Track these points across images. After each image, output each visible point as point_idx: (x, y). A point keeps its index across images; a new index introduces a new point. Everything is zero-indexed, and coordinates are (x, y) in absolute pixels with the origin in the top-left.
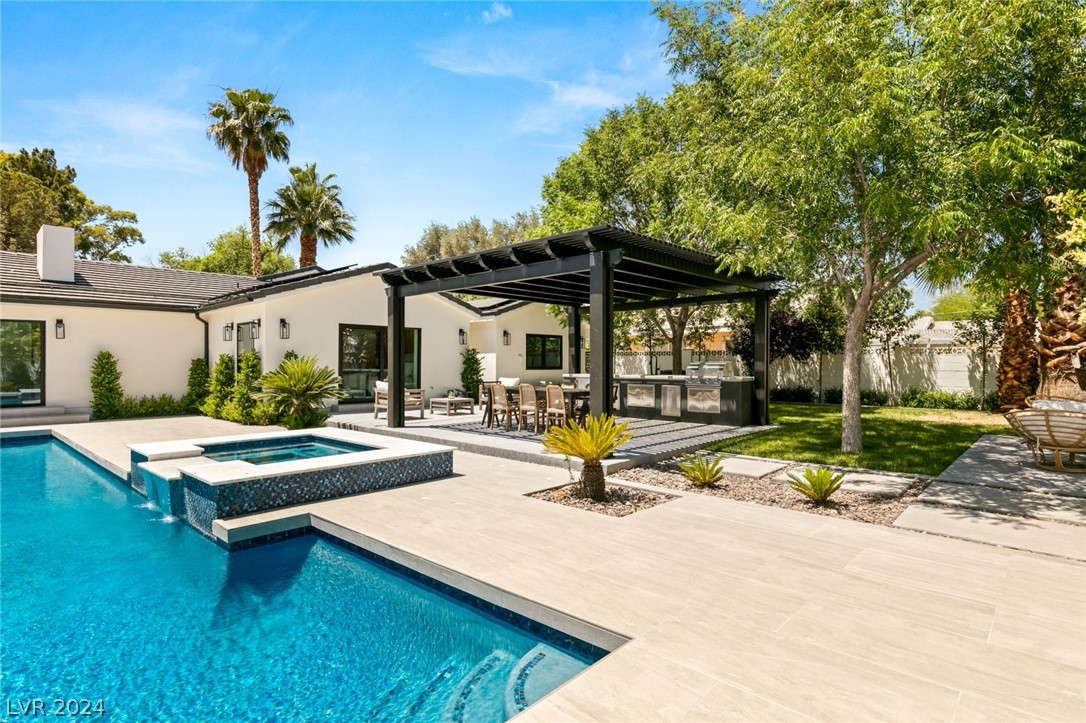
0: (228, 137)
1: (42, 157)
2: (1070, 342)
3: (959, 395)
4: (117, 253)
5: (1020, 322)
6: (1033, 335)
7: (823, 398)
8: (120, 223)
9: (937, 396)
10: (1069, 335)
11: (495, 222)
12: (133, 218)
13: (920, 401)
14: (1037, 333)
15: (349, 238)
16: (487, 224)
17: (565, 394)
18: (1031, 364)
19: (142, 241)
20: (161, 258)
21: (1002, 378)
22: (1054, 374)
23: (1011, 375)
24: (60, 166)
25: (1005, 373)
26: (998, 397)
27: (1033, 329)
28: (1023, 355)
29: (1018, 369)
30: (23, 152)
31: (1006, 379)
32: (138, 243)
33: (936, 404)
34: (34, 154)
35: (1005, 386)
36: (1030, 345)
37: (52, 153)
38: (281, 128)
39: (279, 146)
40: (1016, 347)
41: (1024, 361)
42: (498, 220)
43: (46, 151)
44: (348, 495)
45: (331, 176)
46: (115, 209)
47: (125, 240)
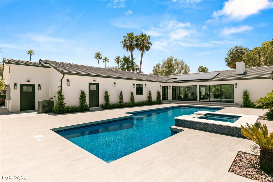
44: (204, 131)
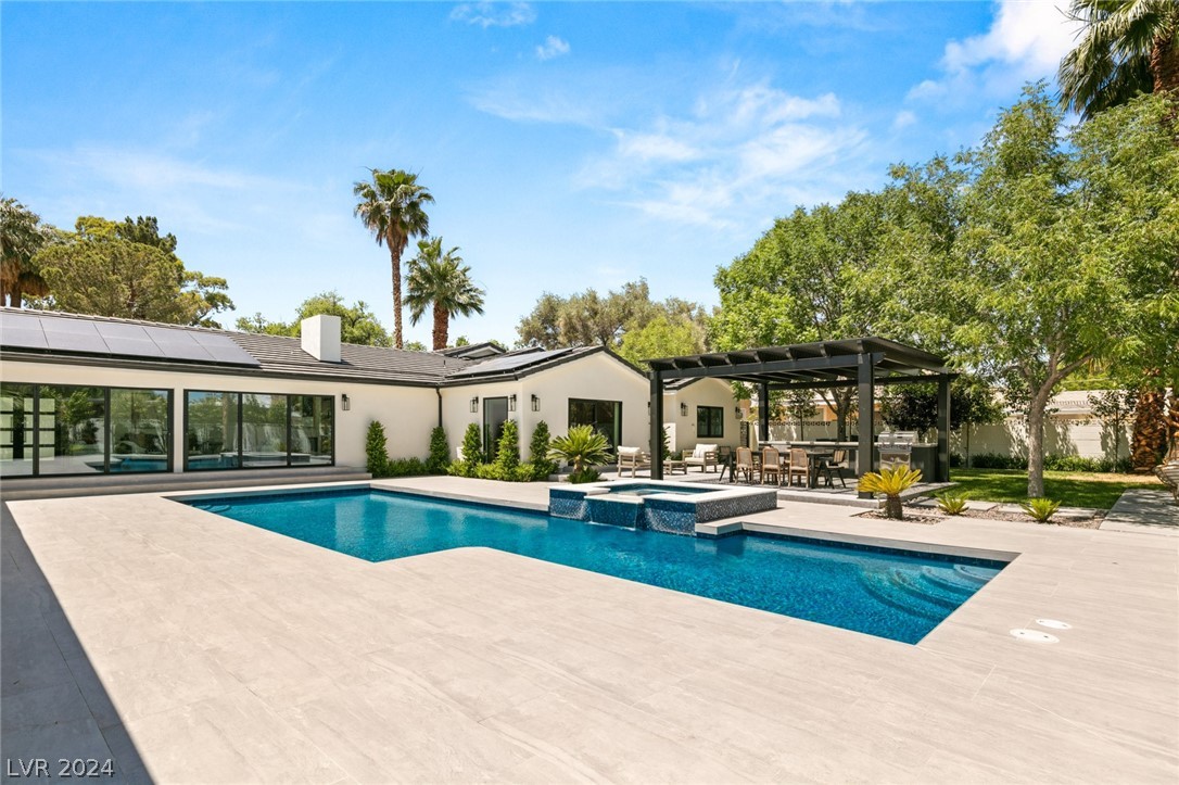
0: (374, 216)
1: (147, 225)
3: (1095, 460)
4: (208, 320)
5: (1151, 399)
6: (1162, 410)
7: (970, 463)
8: (211, 290)
9: (1075, 461)
11: (611, 293)
12: (224, 284)
13: (1060, 466)
14: (1166, 408)
15: (480, 310)
16: (603, 295)
17: (808, 455)
18: (1161, 434)
19: (233, 308)
20: (237, 323)
21: (1136, 445)
23: (1143, 443)
24: (162, 234)
25: (1139, 441)
26: (1132, 461)
27: (1162, 405)
28: (1154, 426)
29: (1150, 438)
30: (128, 220)
31: (1139, 446)
32: (229, 309)
33: (1074, 467)
34: (139, 222)
35: (1139, 452)
36: (1161, 418)
37: (155, 221)
38: (425, 207)
39: (420, 222)
40: (1148, 420)
41: (1155, 431)
42: (614, 292)
43: (149, 219)
45: (456, 249)
46: (206, 276)
47: (216, 306)
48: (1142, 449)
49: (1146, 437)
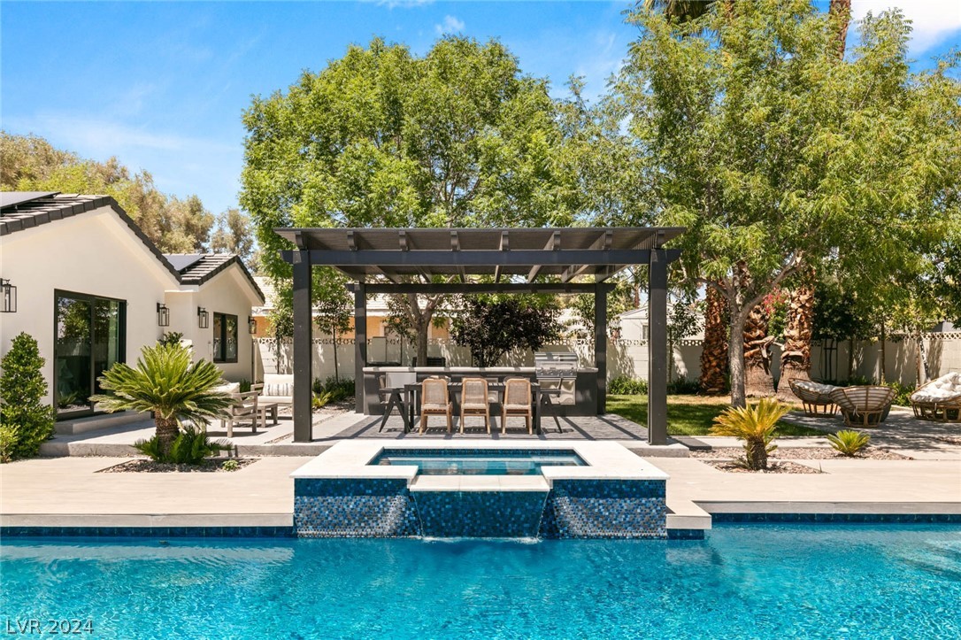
2: (759, 338)
5: (720, 320)
10: (758, 332)
13: (626, 389)
22: (751, 362)
23: (714, 364)
26: (703, 382)
29: (719, 358)
35: (709, 373)
36: (725, 339)
48: (712, 371)
49: (716, 358)
